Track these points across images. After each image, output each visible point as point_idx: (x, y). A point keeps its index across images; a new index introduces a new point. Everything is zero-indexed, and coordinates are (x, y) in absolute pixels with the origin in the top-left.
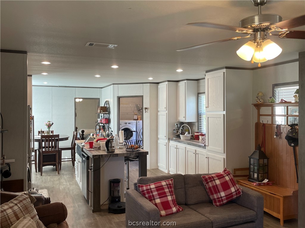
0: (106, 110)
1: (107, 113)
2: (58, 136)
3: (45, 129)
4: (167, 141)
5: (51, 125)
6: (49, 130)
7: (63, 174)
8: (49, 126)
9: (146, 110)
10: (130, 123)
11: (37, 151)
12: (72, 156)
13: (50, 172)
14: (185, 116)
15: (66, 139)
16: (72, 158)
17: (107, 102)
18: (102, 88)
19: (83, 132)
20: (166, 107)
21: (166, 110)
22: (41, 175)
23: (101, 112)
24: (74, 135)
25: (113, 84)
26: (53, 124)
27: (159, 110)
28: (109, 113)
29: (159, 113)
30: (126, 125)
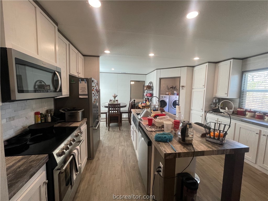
0: (150, 88)
1: (151, 90)
2: (119, 104)
3: (113, 99)
4: (203, 113)
5: (116, 97)
6: (115, 99)
7: (122, 130)
8: (115, 97)
9: (183, 88)
10: (165, 97)
11: (107, 113)
12: (129, 116)
13: (114, 128)
14: (227, 93)
15: (125, 106)
16: (128, 118)
17: (151, 83)
18: (146, 75)
19: (134, 101)
20: (204, 85)
21: (204, 87)
22: (109, 130)
23: (147, 89)
24: (130, 103)
25: (157, 69)
26: (117, 96)
27: (193, 87)
28: (152, 90)
29: (193, 90)
30: (162, 98)
